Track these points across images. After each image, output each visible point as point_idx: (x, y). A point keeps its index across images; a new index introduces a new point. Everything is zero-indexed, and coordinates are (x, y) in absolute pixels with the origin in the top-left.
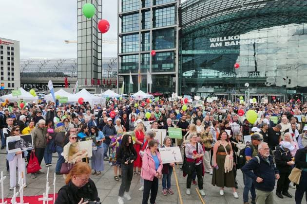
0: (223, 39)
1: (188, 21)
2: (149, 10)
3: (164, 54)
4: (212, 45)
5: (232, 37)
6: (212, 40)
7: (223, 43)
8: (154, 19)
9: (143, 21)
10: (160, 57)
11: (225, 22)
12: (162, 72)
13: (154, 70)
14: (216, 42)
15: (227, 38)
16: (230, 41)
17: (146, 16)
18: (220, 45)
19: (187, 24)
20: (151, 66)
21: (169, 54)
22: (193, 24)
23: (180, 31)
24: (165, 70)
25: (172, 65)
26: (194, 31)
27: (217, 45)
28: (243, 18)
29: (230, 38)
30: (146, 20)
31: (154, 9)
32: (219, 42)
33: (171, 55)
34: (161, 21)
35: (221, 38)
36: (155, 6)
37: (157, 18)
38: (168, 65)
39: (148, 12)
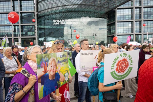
0: (59, 21)
1: (42, 9)
3: (29, 27)
4: (54, 24)
5: (64, 20)
6: (54, 21)
7: (60, 23)
8: (21, 6)
9: (13, 6)
10: (26, 28)
11: (60, 13)
12: (28, 36)
13: (22, 35)
14: (56, 22)
15: (62, 21)
16: (63, 22)
17: (15, 4)
18: (58, 23)
19: (41, 11)
20: (20, 33)
21: (31, 27)
22: (44, 12)
23: (37, 14)
24: (29, 36)
25: (34, 33)
26: (44, 16)
27: (57, 23)
28: (68, 12)
29: (63, 21)
30: (15, 6)
32: (58, 22)
33: (33, 27)
34: (25, 8)
35: (59, 20)
37: (23, 6)
38: (31, 33)
39: (17, 2)
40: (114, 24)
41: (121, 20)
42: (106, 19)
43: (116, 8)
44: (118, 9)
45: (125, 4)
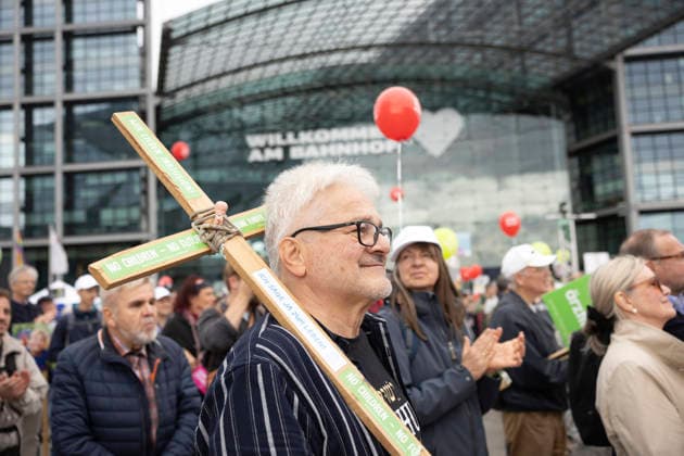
0: (284, 137)
1: (185, 79)
2: (49, 37)
3: (107, 179)
4: (255, 156)
5: (310, 133)
6: (254, 140)
7: (286, 149)
8: (68, 66)
9: (27, 70)
10: (93, 187)
11: (284, 93)
12: (100, 233)
13: (70, 229)
14: (267, 146)
15: (296, 136)
16: (307, 145)
17: (37, 57)
18: (278, 154)
19: (178, 89)
20: (59, 216)
21: (121, 178)
22: (196, 91)
23: (158, 109)
24: (110, 230)
25: (135, 213)
26: (198, 113)
27: (270, 155)
28: (333, 88)
29: (304, 137)
30: (37, 68)
31: (69, 37)
32: (274, 147)
33: (130, 183)
34: (93, 75)
35: (279, 136)
36: (69, 27)
37: (78, 65)
38: (122, 214)
39: (47, 45)
40: (612, 146)
41: (652, 122)
42: (559, 117)
43: (620, 58)
44: (630, 60)
45: (672, 30)
